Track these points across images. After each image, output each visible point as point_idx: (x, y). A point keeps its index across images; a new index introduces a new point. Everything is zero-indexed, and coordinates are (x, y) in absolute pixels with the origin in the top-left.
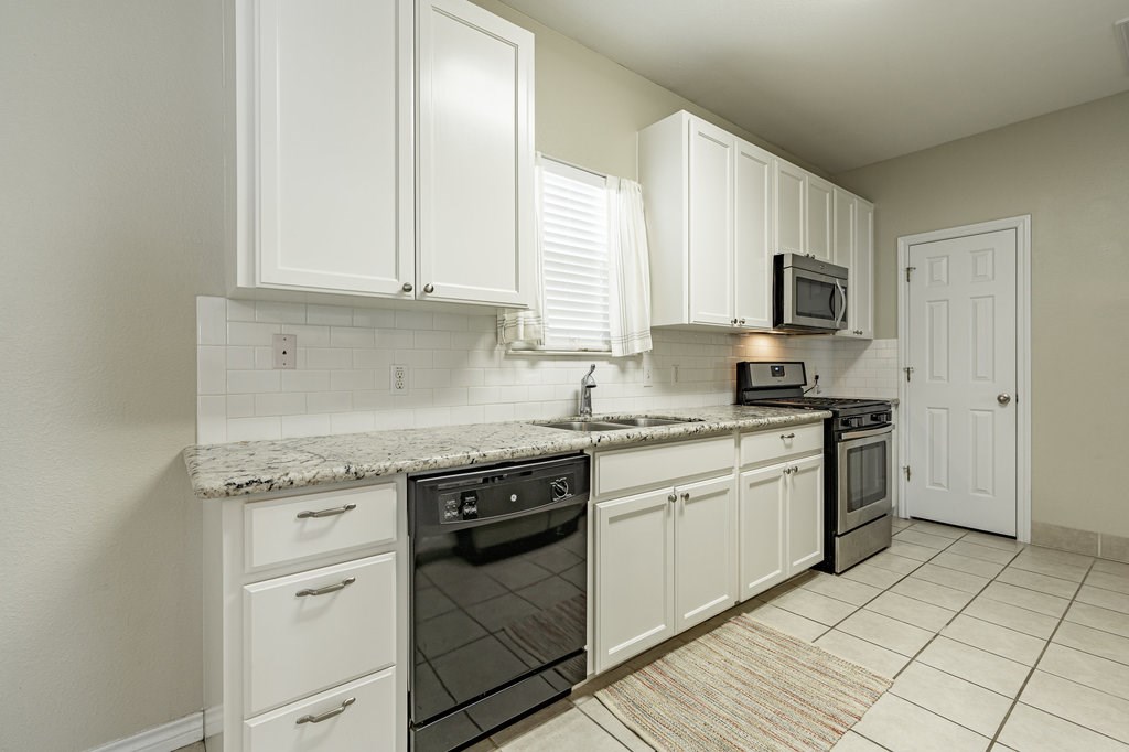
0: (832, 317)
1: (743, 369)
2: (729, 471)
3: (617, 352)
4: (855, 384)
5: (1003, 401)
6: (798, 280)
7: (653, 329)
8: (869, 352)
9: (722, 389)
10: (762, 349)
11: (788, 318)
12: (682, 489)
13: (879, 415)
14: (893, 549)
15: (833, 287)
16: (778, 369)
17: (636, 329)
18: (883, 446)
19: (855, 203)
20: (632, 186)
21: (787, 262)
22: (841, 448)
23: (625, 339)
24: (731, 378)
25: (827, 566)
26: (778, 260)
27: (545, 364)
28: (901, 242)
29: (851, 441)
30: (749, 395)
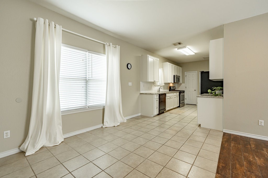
0: (179, 81)
1: (170, 87)
2: (173, 96)
3: (161, 85)
4: (180, 89)
5: (195, 90)
6: (176, 78)
7: (164, 83)
8: (182, 85)
9: (168, 89)
10: (171, 85)
11: (175, 82)
12: (170, 97)
13: (184, 92)
14: (185, 106)
15: (179, 78)
16: (173, 87)
17: (163, 83)
18: (184, 95)
19: (180, 68)
20: (162, 69)
21: (175, 76)
22: (181, 95)
23: (162, 84)
24: (169, 88)
25: (179, 107)
26: (174, 76)
27: (156, 87)
28: (185, 72)
29: (182, 94)
30: (171, 90)
